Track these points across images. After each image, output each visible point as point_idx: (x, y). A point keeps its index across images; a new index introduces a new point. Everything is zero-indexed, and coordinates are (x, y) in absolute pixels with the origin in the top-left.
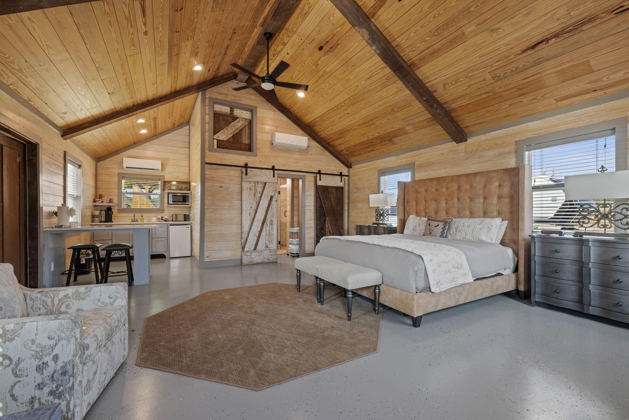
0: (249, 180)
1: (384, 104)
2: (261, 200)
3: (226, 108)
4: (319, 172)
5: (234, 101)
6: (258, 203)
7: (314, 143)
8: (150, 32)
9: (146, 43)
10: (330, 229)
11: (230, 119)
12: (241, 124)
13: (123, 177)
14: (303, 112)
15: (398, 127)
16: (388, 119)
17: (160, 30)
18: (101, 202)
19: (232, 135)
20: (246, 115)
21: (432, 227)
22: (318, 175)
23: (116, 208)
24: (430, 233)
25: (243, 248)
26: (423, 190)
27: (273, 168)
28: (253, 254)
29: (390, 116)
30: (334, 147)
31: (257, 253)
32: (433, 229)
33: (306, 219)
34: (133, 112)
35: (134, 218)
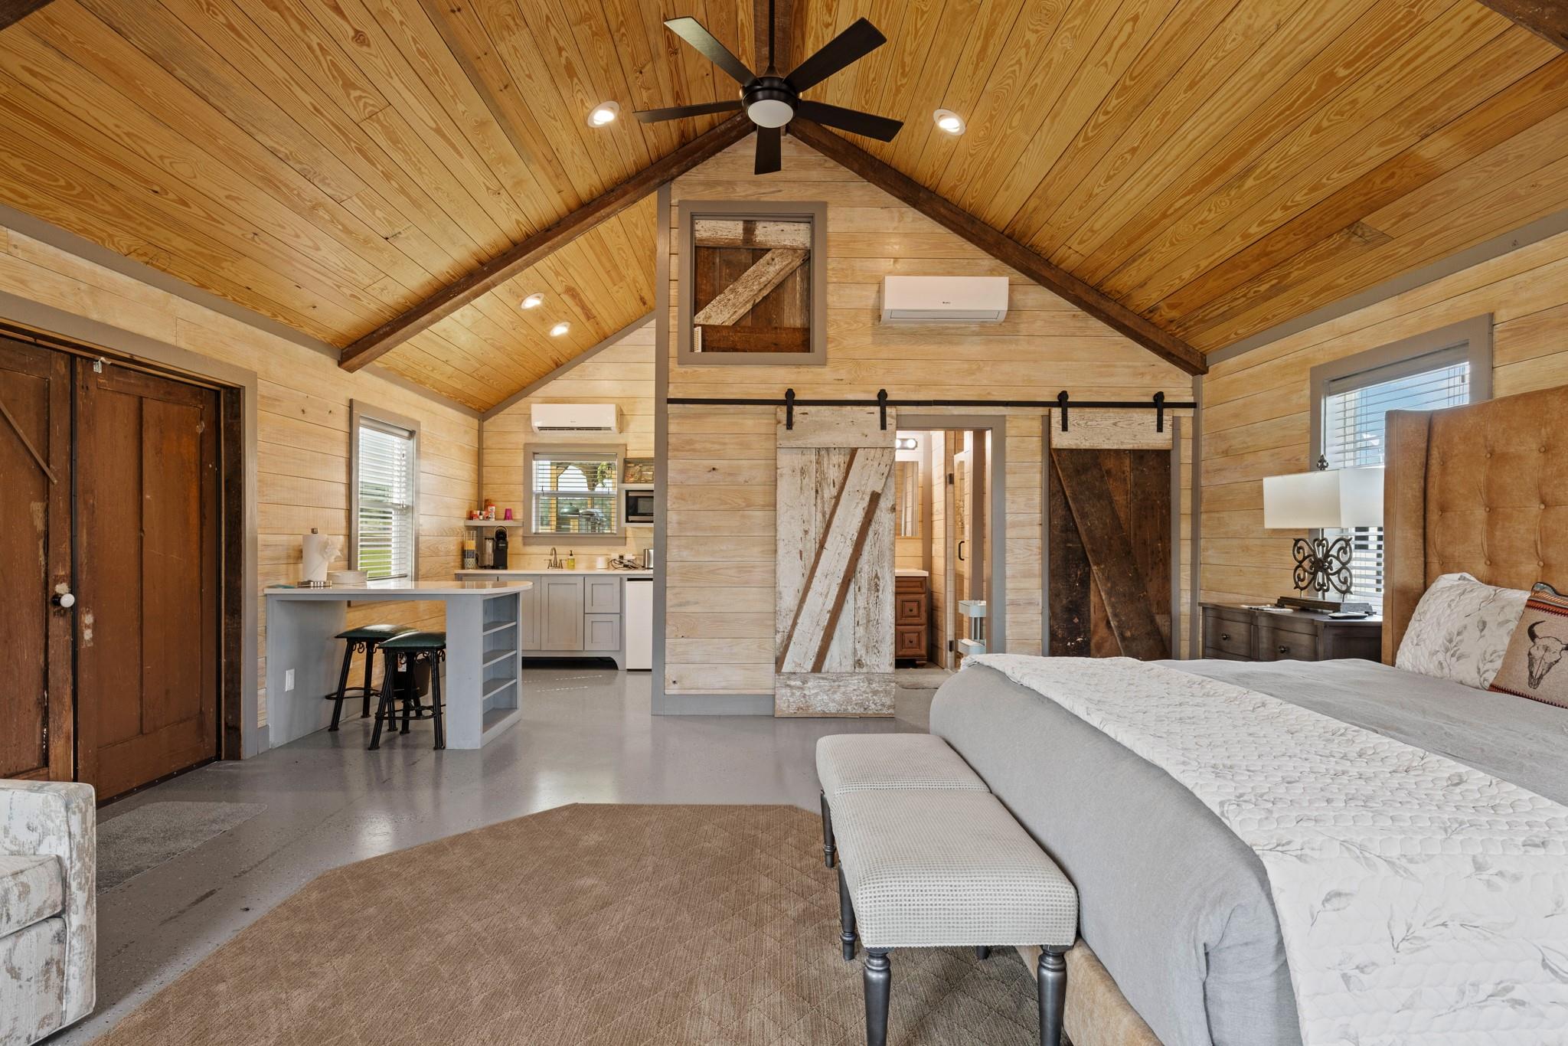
0: (800, 443)
1: (1274, 63)
2: (839, 507)
3: (729, 224)
4: (1063, 401)
5: (754, 198)
6: (827, 516)
7: (1038, 297)
8: (371, 31)
9: (385, 70)
10: (1109, 610)
11: (744, 257)
12: (777, 267)
13: (534, 453)
14: (978, 186)
15: (1376, 155)
16: (1317, 130)
17: (398, 17)
18: (483, 519)
19: (749, 306)
20: (795, 235)
21: (1546, 649)
22: (1056, 413)
23: (521, 532)
24: (1534, 681)
25: (779, 662)
26: (1527, 446)
27: (882, 400)
28: (810, 684)
29: (1322, 113)
30: (1122, 300)
31: (823, 683)
32: (1550, 658)
33: (1009, 572)
34: (482, 280)
35: (556, 558)
